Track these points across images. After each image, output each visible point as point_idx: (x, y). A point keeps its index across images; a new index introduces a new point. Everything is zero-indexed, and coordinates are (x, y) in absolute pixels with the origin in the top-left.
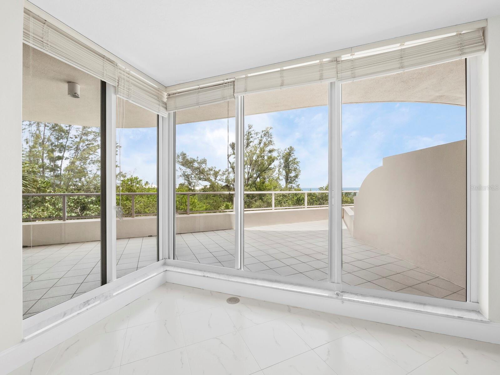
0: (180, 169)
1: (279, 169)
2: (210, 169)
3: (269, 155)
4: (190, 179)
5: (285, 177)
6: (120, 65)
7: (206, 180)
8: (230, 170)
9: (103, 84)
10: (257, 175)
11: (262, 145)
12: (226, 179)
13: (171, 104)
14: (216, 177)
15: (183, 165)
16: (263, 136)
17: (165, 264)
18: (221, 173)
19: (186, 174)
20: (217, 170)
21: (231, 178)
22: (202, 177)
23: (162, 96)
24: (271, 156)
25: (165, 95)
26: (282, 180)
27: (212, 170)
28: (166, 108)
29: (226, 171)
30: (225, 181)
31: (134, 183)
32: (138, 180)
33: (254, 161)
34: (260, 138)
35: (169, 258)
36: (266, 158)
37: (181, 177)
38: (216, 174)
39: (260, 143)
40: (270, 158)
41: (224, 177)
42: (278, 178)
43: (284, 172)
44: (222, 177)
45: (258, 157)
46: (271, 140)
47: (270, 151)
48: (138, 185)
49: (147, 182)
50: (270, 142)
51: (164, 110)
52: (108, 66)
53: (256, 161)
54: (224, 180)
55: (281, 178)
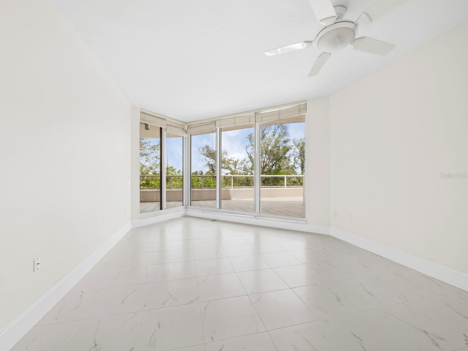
0: (206, 160)
1: (295, 158)
2: (230, 159)
3: (284, 145)
4: (214, 167)
5: (301, 165)
6: (168, 119)
7: (226, 169)
8: (248, 159)
9: (161, 129)
10: (272, 163)
11: (276, 136)
12: (244, 168)
13: (189, 131)
14: (235, 166)
15: (207, 156)
16: (276, 128)
17: (186, 208)
18: (239, 162)
19: (210, 163)
20: (235, 160)
21: (248, 166)
22: (224, 166)
23: (184, 127)
24: (285, 146)
25: (186, 127)
26: (298, 168)
27: (231, 160)
28: (187, 133)
29: (244, 161)
30: (243, 170)
31: (170, 171)
32: (173, 169)
33: (269, 152)
34: (274, 131)
35: (188, 205)
36: (281, 148)
37: (206, 167)
38: (235, 164)
39: (274, 135)
40: (285, 147)
41: (242, 166)
42: (294, 166)
43: (300, 160)
44: (241, 166)
45: (273, 148)
46: (286, 131)
47: (285, 142)
48: (172, 173)
49: (179, 171)
50: (285, 134)
51: (186, 134)
52: (163, 121)
53: (271, 151)
54: (242, 168)
55: (297, 166)
